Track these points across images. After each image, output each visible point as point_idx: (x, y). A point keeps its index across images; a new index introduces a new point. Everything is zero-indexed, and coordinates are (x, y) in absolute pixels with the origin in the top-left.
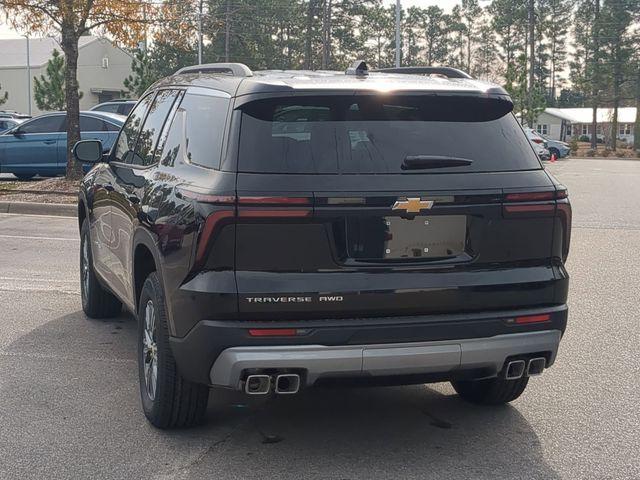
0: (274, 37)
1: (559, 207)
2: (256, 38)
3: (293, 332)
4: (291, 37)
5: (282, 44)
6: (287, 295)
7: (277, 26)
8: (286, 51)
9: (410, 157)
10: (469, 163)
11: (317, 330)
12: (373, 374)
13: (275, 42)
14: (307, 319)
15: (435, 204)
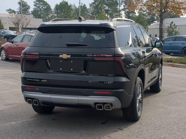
6: (34, 79)
9: (66, 43)
10: (86, 45)
15: (71, 56)
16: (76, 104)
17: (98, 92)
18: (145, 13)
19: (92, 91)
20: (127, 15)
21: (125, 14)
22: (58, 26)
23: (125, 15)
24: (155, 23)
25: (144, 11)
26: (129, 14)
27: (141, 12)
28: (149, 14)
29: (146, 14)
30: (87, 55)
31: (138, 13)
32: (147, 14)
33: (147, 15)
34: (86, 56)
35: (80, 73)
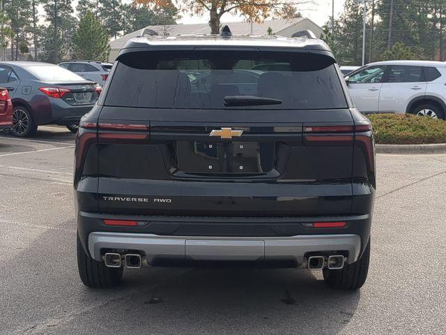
0: (430, 16)
1: (357, 138)
2: (412, 17)
3: (134, 223)
4: (443, 16)
5: (435, 20)
6: (131, 196)
7: (432, 8)
8: (438, 25)
10: (280, 103)
11: (153, 223)
12: (195, 259)
13: (430, 20)
14: (146, 215)
16: (256, 259)
17: (316, 225)
18: (94, 10)
19: (300, 223)
20: (51, 14)
21: (47, 10)
22: (192, 49)
23: (45, 13)
24: (118, 34)
25: (91, 6)
26: (56, 13)
27: (85, 9)
28: (105, 14)
29: (96, 12)
30: (273, 127)
31: (78, 10)
32: (99, 14)
33: (100, 16)
34: (270, 130)
35: (265, 176)
